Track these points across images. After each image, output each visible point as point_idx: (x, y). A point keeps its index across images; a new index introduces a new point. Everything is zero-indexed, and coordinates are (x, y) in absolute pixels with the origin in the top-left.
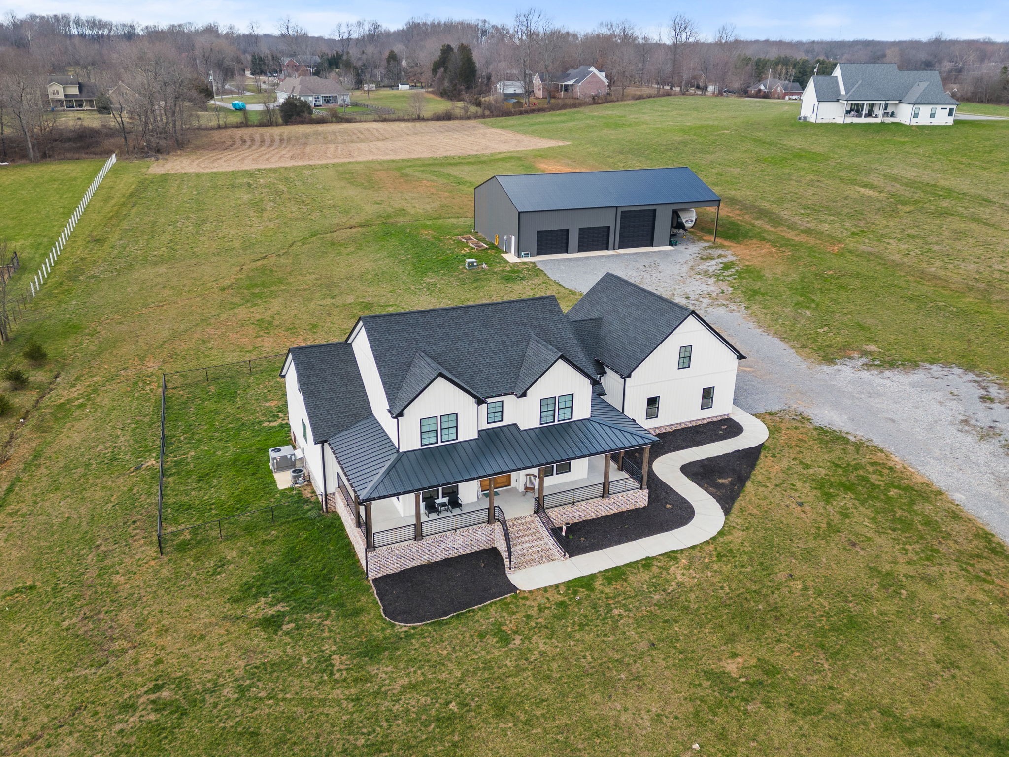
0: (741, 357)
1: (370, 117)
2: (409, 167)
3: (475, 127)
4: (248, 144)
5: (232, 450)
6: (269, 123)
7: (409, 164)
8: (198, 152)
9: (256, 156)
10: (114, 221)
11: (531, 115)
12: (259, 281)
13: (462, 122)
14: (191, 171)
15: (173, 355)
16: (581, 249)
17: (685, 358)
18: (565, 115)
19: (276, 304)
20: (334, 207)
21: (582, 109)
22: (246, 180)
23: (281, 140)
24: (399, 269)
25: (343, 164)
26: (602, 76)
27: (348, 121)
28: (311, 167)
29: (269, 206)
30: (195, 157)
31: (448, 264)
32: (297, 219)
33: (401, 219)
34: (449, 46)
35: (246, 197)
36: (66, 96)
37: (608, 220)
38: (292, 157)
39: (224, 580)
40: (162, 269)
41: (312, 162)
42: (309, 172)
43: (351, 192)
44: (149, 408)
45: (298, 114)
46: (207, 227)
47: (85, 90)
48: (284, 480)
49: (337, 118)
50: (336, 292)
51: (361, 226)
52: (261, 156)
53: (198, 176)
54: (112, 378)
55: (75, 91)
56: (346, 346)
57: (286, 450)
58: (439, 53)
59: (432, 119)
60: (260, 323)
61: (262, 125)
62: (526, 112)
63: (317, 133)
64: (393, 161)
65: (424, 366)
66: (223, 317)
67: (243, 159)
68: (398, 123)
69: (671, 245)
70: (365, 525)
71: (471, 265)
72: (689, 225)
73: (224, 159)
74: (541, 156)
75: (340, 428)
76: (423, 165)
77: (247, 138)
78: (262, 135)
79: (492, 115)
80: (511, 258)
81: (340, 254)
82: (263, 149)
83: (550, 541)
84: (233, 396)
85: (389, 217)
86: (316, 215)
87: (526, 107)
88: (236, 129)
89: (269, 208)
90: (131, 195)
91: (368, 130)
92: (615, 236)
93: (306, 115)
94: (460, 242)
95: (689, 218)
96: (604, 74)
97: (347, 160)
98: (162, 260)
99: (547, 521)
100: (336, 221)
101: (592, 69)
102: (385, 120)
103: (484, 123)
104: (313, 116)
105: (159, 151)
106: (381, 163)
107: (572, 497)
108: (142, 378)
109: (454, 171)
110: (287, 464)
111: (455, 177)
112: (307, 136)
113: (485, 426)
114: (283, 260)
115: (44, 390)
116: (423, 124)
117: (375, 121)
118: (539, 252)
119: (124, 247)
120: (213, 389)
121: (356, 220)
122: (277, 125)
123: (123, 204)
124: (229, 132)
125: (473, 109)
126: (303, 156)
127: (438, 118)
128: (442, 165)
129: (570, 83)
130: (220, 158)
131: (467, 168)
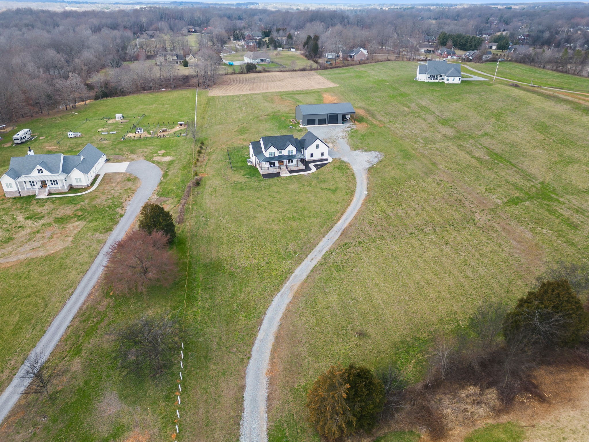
0: (328, 147)
1: (277, 69)
2: (284, 94)
3: (313, 74)
4: (235, 82)
5: (240, 160)
6: (242, 73)
7: (285, 93)
8: (221, 86)
9: (238, 88)
10: (205, 112)
11: (335, 69)
12: (242, 130)
13: (309, 72)
14: (221, 95)
15: (227, 145)
16: (319, 124)
17: (317, 147)
18: (347, 69)
19: (246, 135)
20: (261, 109)
21: (354, 67)
22: (237, 99)
23: (246, 80)
24: (275, 128)
25: (265, 93)
26: (365, 52)
27: (269, 72)
28: (255, 94)
29: (244, 108)
30: (220, 89)
31: (286, 127)
32: (251, 113)
33: (278, 114)
34: (310, 36)
35: (237, 105)
36: (173, 60)
37: (326, 117)
38: (250, 90)
39: (241, 174)
40: (220, 126)
41: (256, 92)
42: (254, 96)
43: (266, 104)
44: (225, 153)
45: (252, 70)
46: (228, 115)
47: (178, 57)
48: (249, 164)
49: (265, 71)
50: (259, 133)
51: (267, 115)
52: (240, 89)
53: (223, 97)
54: (217, 148)
55: (175, 58)
56: (260, 142)
57: (249, 159)
58: (306, 39)
59: (299, 71)
60: (243, 139)
61: (239, 73)
62: (333, 68)
63: (258, 77)
64: (280, 92)
65: (270, 144)
66: (236, 138)
67: (235, 90)
68: (286, 72)
69: (342, 123)
70: (261, 167)
71: (291, 127)
72: (348, 118)
73: (229, 90)
74: (326, 91)
75: (258, 154)
76: (289, 94)
77: (235, 79)
78: (240, 78)
79: (321, 69)
80: (301, 126)
81: (261, 123)
82: (240, 84)
83: (287, 171)
84: (240, 152)
85: (275, 113)
86: (256, 112)
87: (334, 65)
88: (230, 75)
89: (244, 109)
90: (207, 104)
91: (275, 76)
92: (327, 121)
93: (254, 70)
94: (290, 121)
95: (348, 117)
96: (366, 51)
97: (266, 91)
98: (219, 124)
99: (288, 169)
100: (261, 114)
101: (362, 49)
102: (281, 71)
103: (317, 73)
104: (257, 70)
105: (208, 86)
106: (276, 93)
107: (292, 166)
108: (222, 149)
109: (297, 97)
110: (249, 161)
111: (297, 99)
112: (254, 79)
113: (279, 154)
114: (248, 125)
115: (206, 150)
116: (295, 73)
117: (278, 71)
118: (308, 125)
119: (210, 120)
120: (236, 151)
121: (267, 114)
122: (245, 73)
123: (206, 107)
124: (229, 76)
125: (315, 65)
126: (253, 89)
127: (301, 70)
128: (294, 94)
129: (353, 55)
130: (228, 89)
131: (301, 95)
